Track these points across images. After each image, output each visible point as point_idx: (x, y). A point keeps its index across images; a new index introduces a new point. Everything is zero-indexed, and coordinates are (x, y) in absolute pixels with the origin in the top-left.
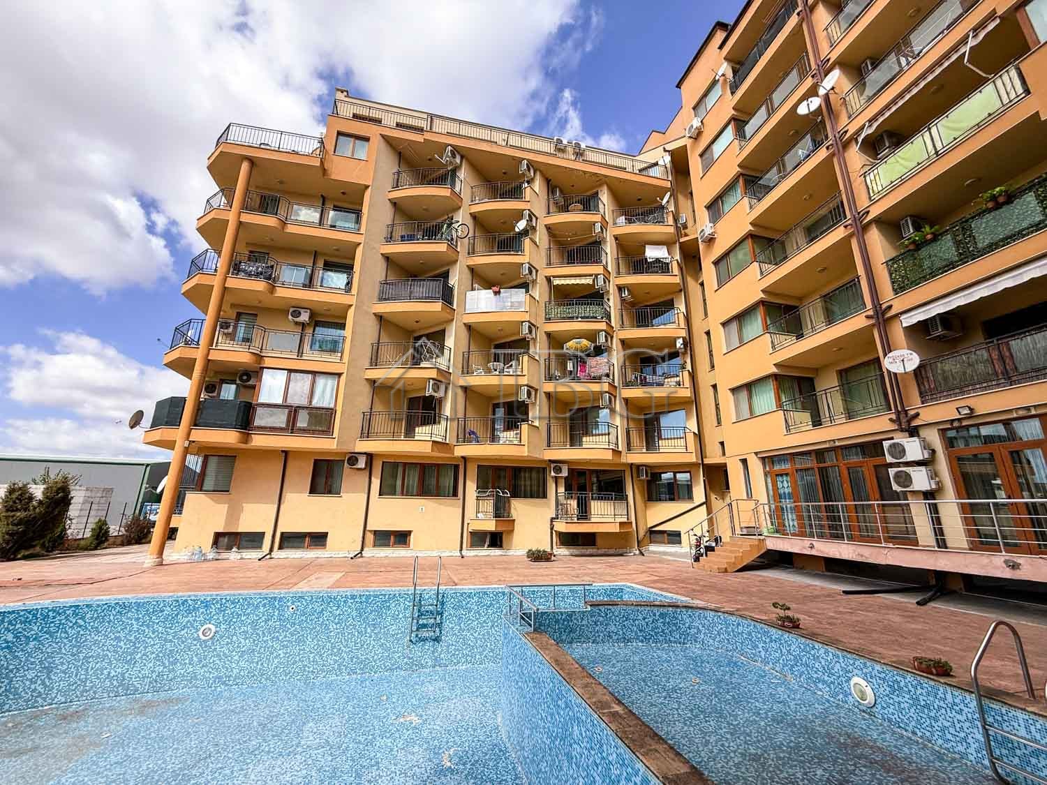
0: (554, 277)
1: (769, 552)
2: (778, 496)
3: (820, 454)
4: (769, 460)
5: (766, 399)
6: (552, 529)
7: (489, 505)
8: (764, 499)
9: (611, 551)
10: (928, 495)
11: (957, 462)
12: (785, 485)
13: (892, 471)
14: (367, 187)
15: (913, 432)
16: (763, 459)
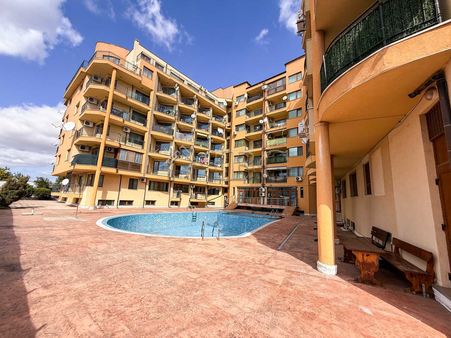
0: (197, 132)
1: (238, 206)
2: (239, 195)
3: (248, 188)
4: (239, 188)
5: (242, 175)
6: (189, 201)
7: (176, 194)
8: (237, 196)
9: (201, 207)
10: (264, 197)
11: (268, 192)
12: (241, 193)
13: (260, 193)
14: (152, 90)
15: (264, 187)
16: (238, 188)
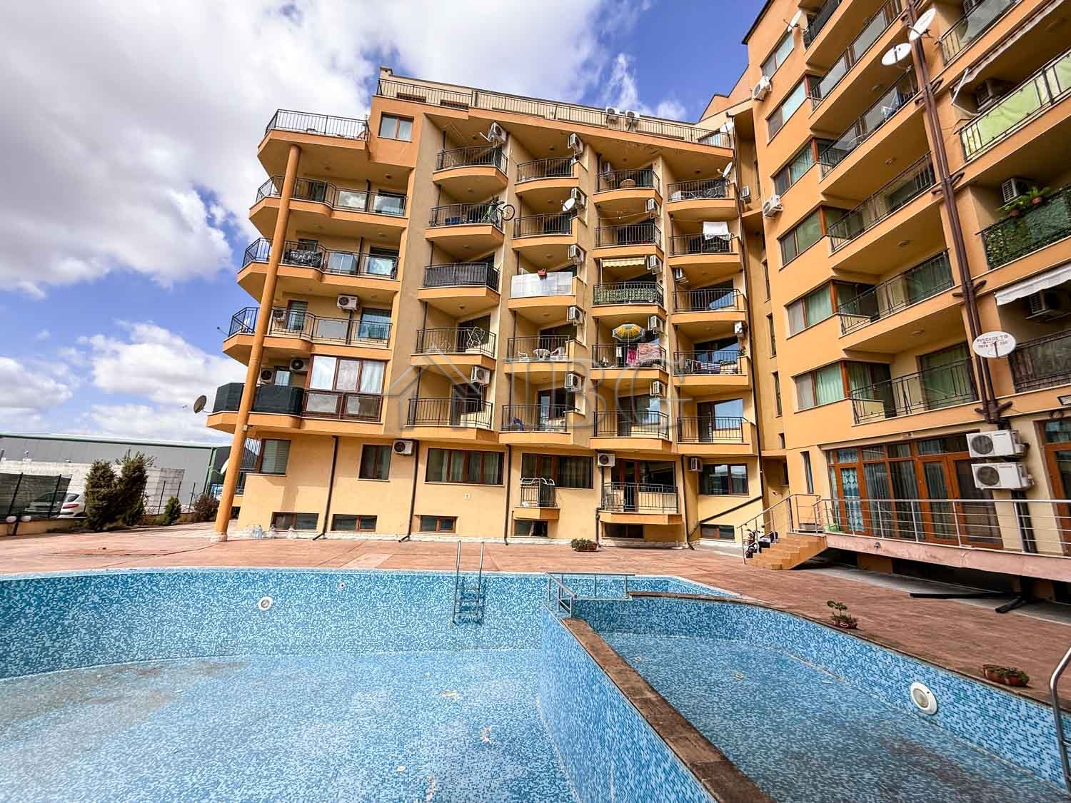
0: (603, 259)
1: (830, 550)
2: (842, 492)
3: (892, 447)
4: (834, 453)
5: (833, 388)
6: (598, 519)
7: (534, 494)
8: (827, 495)
9: (658, 544)
10: (1016, 493)
11: (1055, 460)
12: (851, 481)
13: (975, 468)
14: (411, 169)
15: (1004, 424)
16: (827, 453)
